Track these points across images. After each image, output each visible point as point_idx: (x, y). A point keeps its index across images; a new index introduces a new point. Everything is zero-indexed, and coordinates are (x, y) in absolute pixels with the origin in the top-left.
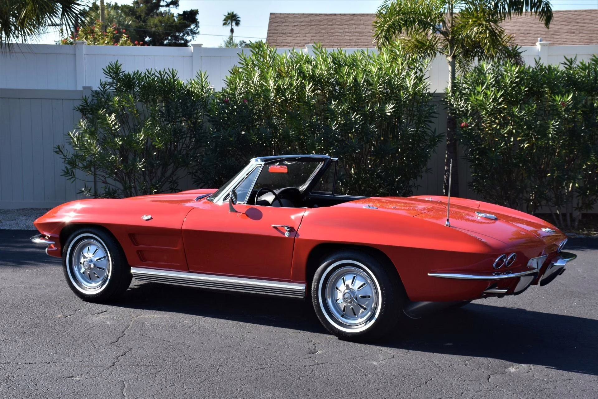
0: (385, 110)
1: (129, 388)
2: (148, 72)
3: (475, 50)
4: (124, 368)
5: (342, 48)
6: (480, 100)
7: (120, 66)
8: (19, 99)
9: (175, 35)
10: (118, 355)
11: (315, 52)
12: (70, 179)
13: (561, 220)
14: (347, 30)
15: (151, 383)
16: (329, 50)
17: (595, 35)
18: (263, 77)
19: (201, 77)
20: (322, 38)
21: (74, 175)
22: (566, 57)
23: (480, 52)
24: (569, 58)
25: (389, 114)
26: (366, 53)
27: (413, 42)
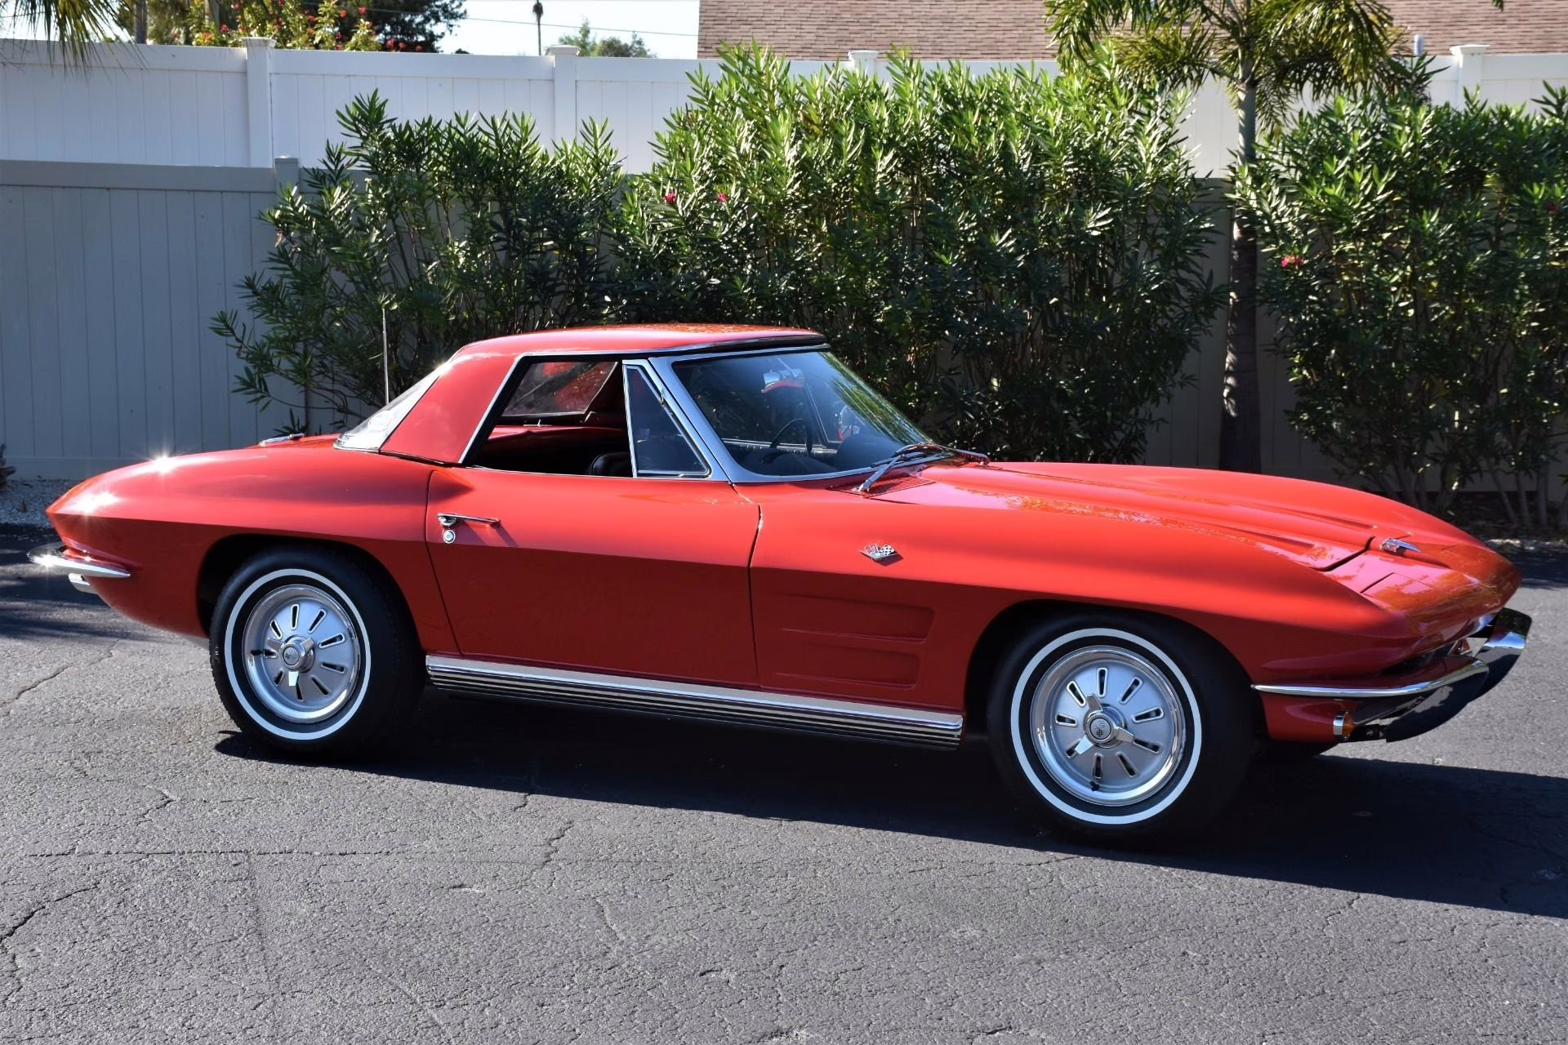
0: (1083, 224)
1: (617, 915)
2: (458, 119)
3: (1308, 66)
4: (578, 868)
5: (961, 61)
6: (1334, 196)
7: (384, 104)
8: (108, 189)
9: (403, 21)
10: (548, 835)
11: (893, 73)
12: (256, 400)
13: (1525, 506)
14: (908, 11)
15: (665, 903)
16: (929, 66)
17: (1559, 29)
18: (763, 134)
19: (594, 135)
20: (846, 34)
21: (266, 389)
22: (1548, 82)
23: (1318, 70)
24: (1556, 87)
25: (1095, 233)
26: (1028, 74)
27: (1143, 46)
